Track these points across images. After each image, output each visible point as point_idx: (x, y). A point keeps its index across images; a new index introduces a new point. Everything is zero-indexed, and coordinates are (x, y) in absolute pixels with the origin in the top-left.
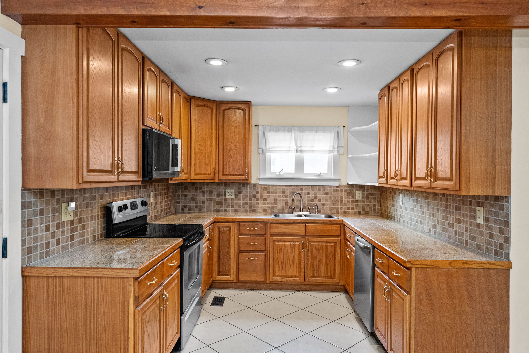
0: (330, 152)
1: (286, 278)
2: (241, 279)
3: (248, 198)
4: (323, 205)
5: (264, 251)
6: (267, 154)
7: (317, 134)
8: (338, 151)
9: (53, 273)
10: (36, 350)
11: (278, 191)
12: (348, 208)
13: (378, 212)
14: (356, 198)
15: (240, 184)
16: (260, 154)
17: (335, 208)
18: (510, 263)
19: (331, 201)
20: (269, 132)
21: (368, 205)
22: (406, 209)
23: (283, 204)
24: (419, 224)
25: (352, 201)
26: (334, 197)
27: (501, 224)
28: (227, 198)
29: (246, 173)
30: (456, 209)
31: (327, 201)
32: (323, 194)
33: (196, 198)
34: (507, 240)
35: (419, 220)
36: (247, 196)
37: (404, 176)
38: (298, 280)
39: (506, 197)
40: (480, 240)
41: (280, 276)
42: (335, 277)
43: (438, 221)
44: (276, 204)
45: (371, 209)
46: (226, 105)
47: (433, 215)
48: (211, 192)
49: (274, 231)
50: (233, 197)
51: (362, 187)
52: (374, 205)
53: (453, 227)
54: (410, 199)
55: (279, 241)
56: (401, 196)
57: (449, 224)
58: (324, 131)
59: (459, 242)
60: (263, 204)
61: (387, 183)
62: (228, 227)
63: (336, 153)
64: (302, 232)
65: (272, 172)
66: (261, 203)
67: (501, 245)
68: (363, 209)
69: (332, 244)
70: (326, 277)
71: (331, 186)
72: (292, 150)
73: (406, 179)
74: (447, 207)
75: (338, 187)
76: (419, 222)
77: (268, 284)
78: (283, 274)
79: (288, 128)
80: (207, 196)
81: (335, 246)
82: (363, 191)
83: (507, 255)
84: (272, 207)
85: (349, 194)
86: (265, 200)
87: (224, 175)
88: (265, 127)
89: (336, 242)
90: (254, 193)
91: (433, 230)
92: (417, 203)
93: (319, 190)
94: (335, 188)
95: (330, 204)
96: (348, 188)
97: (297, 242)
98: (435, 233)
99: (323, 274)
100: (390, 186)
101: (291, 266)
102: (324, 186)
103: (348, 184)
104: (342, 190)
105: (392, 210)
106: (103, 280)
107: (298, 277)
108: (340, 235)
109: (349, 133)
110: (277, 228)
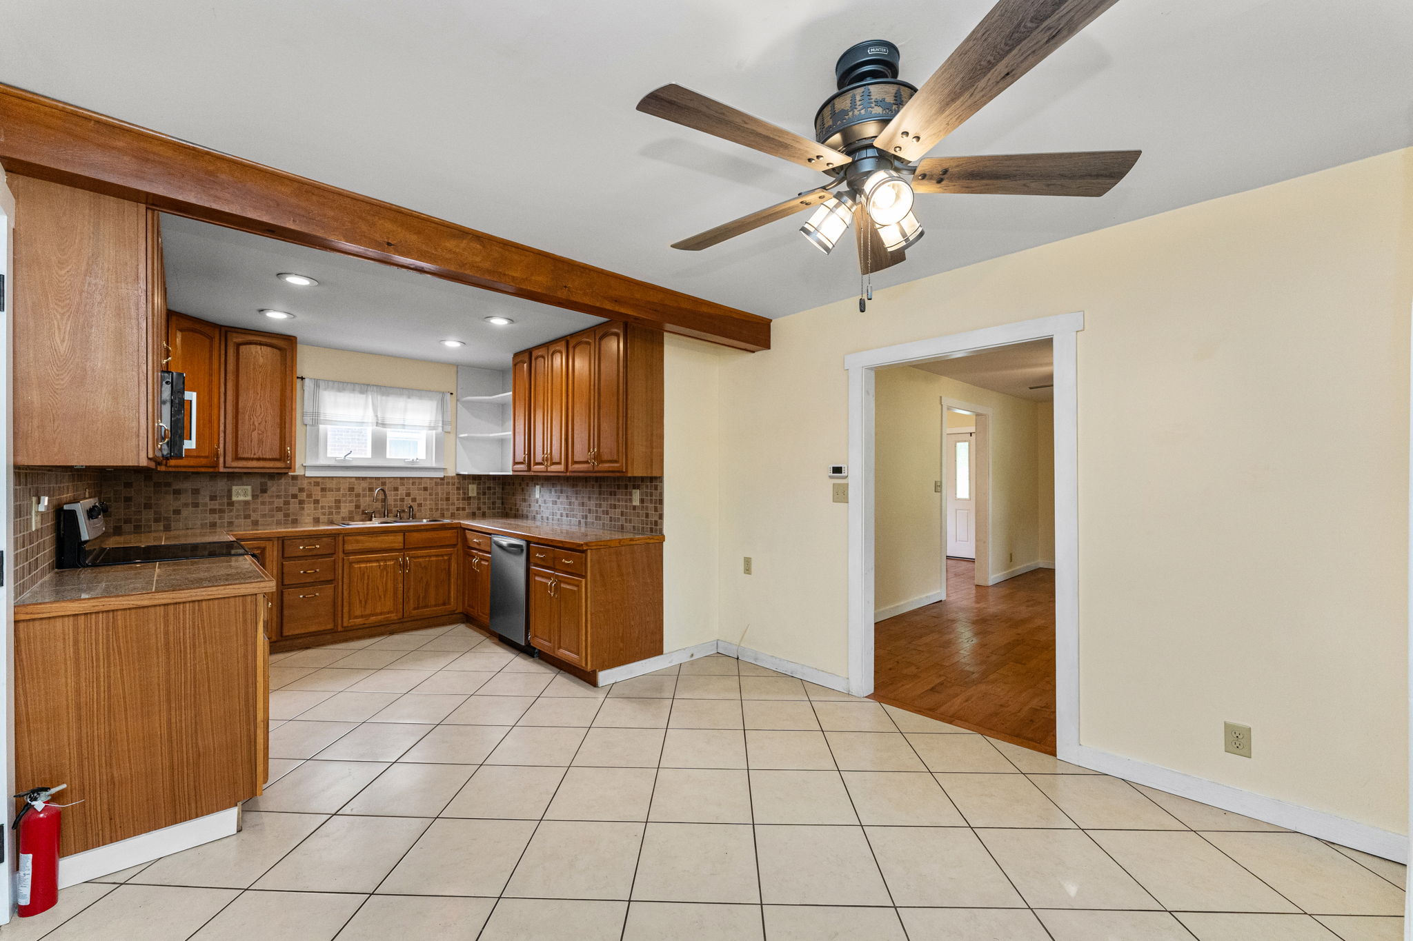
0: (431, 428)
1: (372, 618)
2: (286, 633)
3: (281, 500)
4: (420, 505)
5: (331, 580)
6: (321, 427)
7: (409, 400)
8: (443, 427)
9: (94, 606)
10: (46, 747)
11: (342, 487)
12: (458, 509)
13: (498, 513)
14: (468, 494)
15: (263, 475)
16: (306, 425)
17: (437, 509)
18: (663, 537)
19: (431, 500)
20: (325, 389)
21: (484, 503)
22: (545, 502)
23: (351, 507)
24: (564, 518)
25: (464, 499)
26: (437, 494)
27: (656, 503)
28: (234, 502)
29: (285, 456)
30: (611, 495)
31: (425, 499)
32: (419, 489)
33: (155, 504)
34: (661, 517)
35: (564, 513)
36: (278, 497)
37: (556, 459)
38: (393, 616)
39: (660, 477)
40: (636, 522)
41: (362, 616)
42: (449, 604)
43: (590, 510)
44: (338, 507)
45: (489, 508)
46: (243, 336)
47: (583, 504)
48: (196, 492)
49: (349, 547)
50: (249, 498)
51: (476, 478)
52: (494, 503)
53: (607, 514)
54: (551, 490)
55: (359, 562)
56: (538, 487)
57: (603, 511)
58: (421, 397)
59: (614, 528)
60: (312, 509)
61: (529, 469)
62: (258, 548)
63: (440, 430)
64: (401, 546)
65: (329, 455)
66: (309, 508)
67: (656, 522)
68: (479, 509)
69: (446, 558)
70: (435, 606)
71: (431, 479)
72: (367, 423)
73: (559, 463)
74: (600, 494)
75: (442, 479)
76: (564, 515)
77: (340, 632)
78: (368, 612)
79: (363, 387)
80: (187, 498)
81: (449, 560)
82: (479, 484)
83: (661, 530)
84: (331, 513)
85: (458, 489)
86: (317, 502)
87: (237, 458)
88: (317, 383)
89: (451, 554)
90: (294, 490)
91: (583, 521)
92: (562, 493)
93: (413, 484)
94: (439, 480)
95: (430, 504)
96: (456, 481)
97: (390, 560)
98: (586, 524)
99: (433, 603)
100: (533, 474)
101: (380, 597)
102: (422, 478)
103: (458, 475)
104: (448, 484)
105: (523, 508)
106: (204, 603)
107: (392, 612)
108: (457, 544)
109: (459, 405)
110: (357, 542)
